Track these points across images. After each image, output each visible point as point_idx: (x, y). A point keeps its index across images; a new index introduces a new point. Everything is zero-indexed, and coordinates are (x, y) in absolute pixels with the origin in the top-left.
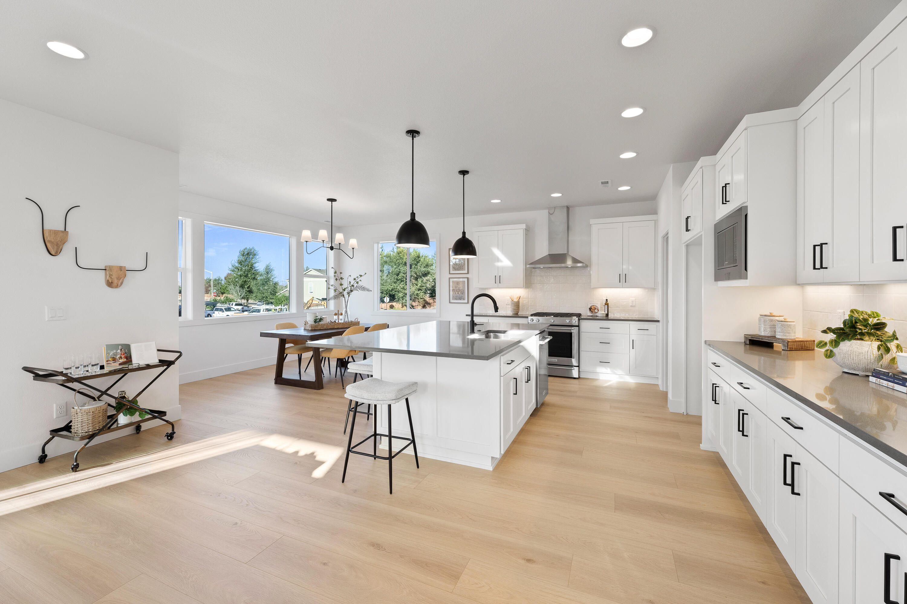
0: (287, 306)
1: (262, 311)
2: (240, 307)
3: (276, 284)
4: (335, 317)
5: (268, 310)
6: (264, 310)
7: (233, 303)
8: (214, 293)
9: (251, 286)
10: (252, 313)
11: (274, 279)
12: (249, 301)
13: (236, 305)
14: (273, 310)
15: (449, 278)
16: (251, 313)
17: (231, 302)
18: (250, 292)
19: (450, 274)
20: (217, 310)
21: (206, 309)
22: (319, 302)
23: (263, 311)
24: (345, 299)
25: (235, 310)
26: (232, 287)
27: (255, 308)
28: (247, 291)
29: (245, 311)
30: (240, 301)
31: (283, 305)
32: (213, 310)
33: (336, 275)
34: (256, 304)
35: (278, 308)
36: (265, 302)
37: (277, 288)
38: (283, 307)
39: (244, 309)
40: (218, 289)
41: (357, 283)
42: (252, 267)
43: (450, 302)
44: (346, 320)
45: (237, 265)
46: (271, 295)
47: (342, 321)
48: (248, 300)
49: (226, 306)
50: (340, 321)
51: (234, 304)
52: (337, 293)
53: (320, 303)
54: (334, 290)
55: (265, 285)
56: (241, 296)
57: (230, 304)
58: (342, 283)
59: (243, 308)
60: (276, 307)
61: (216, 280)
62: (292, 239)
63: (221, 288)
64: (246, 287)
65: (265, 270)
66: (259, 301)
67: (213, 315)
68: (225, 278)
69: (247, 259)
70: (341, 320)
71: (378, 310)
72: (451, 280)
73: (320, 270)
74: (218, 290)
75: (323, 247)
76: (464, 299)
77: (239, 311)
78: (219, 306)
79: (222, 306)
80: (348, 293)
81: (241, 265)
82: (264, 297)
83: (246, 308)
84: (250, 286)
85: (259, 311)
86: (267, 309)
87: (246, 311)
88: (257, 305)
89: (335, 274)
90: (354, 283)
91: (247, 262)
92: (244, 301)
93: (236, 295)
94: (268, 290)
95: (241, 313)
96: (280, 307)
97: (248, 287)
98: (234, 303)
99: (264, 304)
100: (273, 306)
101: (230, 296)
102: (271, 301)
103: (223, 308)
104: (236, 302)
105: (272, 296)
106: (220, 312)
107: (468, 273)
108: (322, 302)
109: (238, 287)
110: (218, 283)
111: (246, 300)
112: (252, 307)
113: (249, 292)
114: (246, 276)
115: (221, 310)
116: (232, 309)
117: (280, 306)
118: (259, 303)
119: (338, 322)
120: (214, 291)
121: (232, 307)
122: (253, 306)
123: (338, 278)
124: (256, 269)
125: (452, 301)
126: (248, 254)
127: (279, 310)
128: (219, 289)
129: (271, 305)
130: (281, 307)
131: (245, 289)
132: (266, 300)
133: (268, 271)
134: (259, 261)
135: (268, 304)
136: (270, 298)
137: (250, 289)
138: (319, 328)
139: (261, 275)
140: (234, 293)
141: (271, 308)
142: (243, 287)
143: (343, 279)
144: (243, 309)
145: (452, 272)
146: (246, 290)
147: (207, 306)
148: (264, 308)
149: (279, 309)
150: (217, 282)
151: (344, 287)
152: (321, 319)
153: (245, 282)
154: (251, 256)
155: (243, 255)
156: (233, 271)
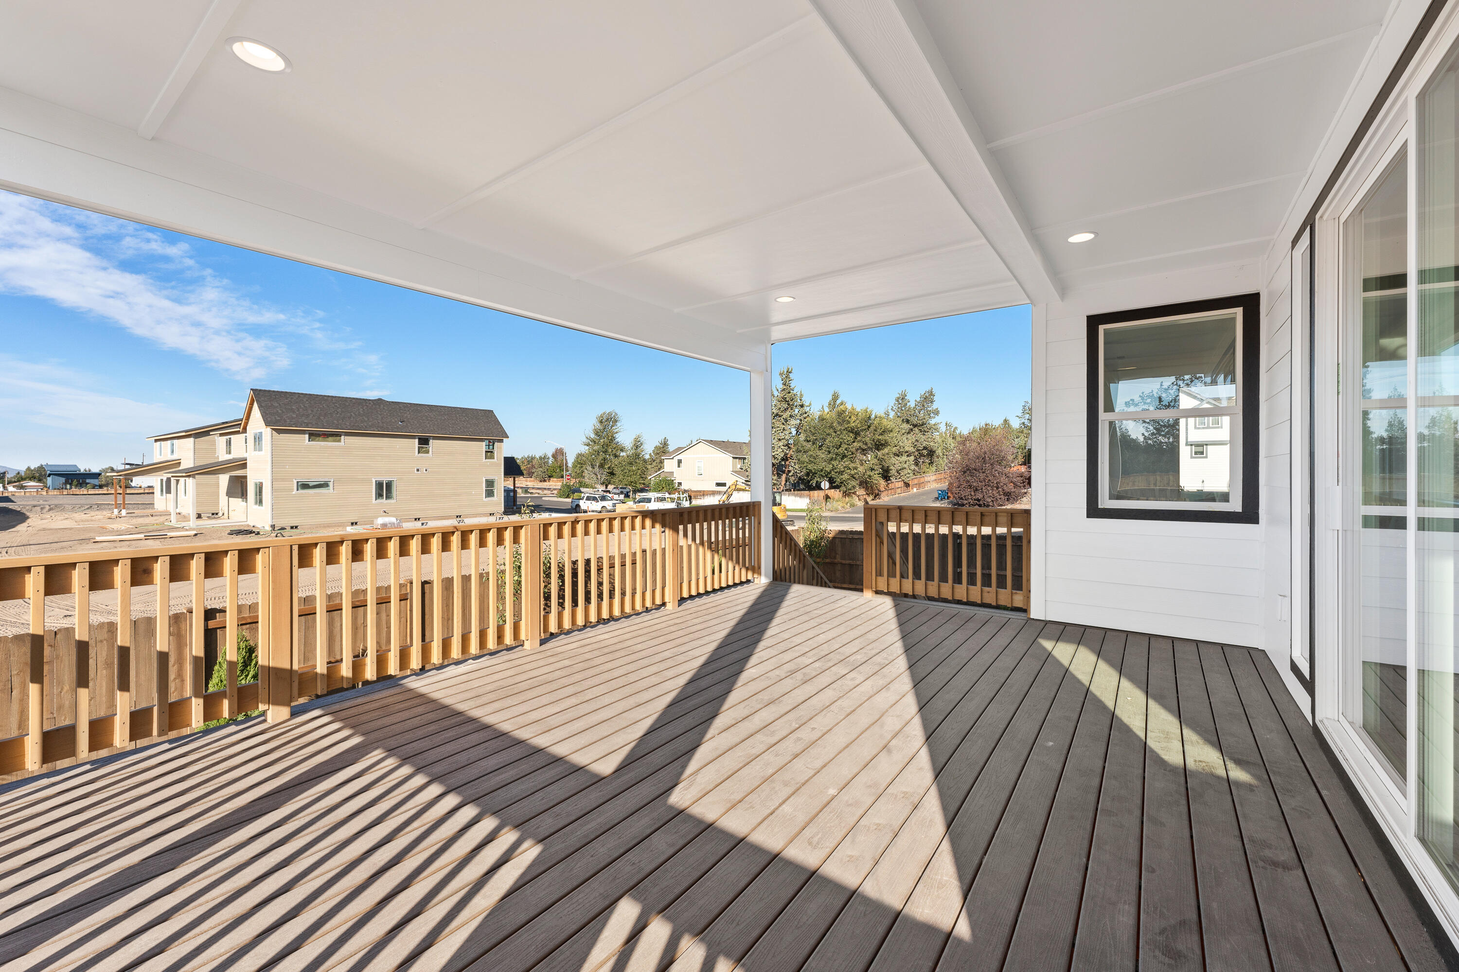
1: (653, 500)
5: (661, 500)
6: (656, 499)
8: (568, 476)
9: (613, 466)
10: (639, 503)
14: (669, 499)
16: (637, 503)
18: (611, 474)
23: (655, 501)
26: (588, 467)
28: (608, 473)
30: (598, 486)
32: (582, 499)
35: (675, 496)
42: (613, 439)
45: (593, 436)
46: (641, 478)
55: (633, 464)
56: (600, 479)
64: (606, 467)
65: (631, 443)
67: (584, 505)
69: (605, 428)
74: (544, 472)
81: (598, 436)
82: (632, 482)
84: (611, 465)
85: (648, 500)
91: (607, 431)
93: (595, 478)
97: (610, 467)
101: (585, 480)
103: (597, 496)
106: (593, 502)
109: (597, 467)
111: (605, 486)
114: (605, 452)
126: (607, 420)
127: (677, 499)
130: (678, 496)
131: (605, 470)
133: (637, 444)
134: (622, 430)
137: (612, 470)
139: (626, 450)
140: (593, 476)
142: (602, 467)
146: (606, 472)
148: (652, 496)
153: (605, 459)
154: (611, 423)
155: (601, 422)
156: (588, 445)
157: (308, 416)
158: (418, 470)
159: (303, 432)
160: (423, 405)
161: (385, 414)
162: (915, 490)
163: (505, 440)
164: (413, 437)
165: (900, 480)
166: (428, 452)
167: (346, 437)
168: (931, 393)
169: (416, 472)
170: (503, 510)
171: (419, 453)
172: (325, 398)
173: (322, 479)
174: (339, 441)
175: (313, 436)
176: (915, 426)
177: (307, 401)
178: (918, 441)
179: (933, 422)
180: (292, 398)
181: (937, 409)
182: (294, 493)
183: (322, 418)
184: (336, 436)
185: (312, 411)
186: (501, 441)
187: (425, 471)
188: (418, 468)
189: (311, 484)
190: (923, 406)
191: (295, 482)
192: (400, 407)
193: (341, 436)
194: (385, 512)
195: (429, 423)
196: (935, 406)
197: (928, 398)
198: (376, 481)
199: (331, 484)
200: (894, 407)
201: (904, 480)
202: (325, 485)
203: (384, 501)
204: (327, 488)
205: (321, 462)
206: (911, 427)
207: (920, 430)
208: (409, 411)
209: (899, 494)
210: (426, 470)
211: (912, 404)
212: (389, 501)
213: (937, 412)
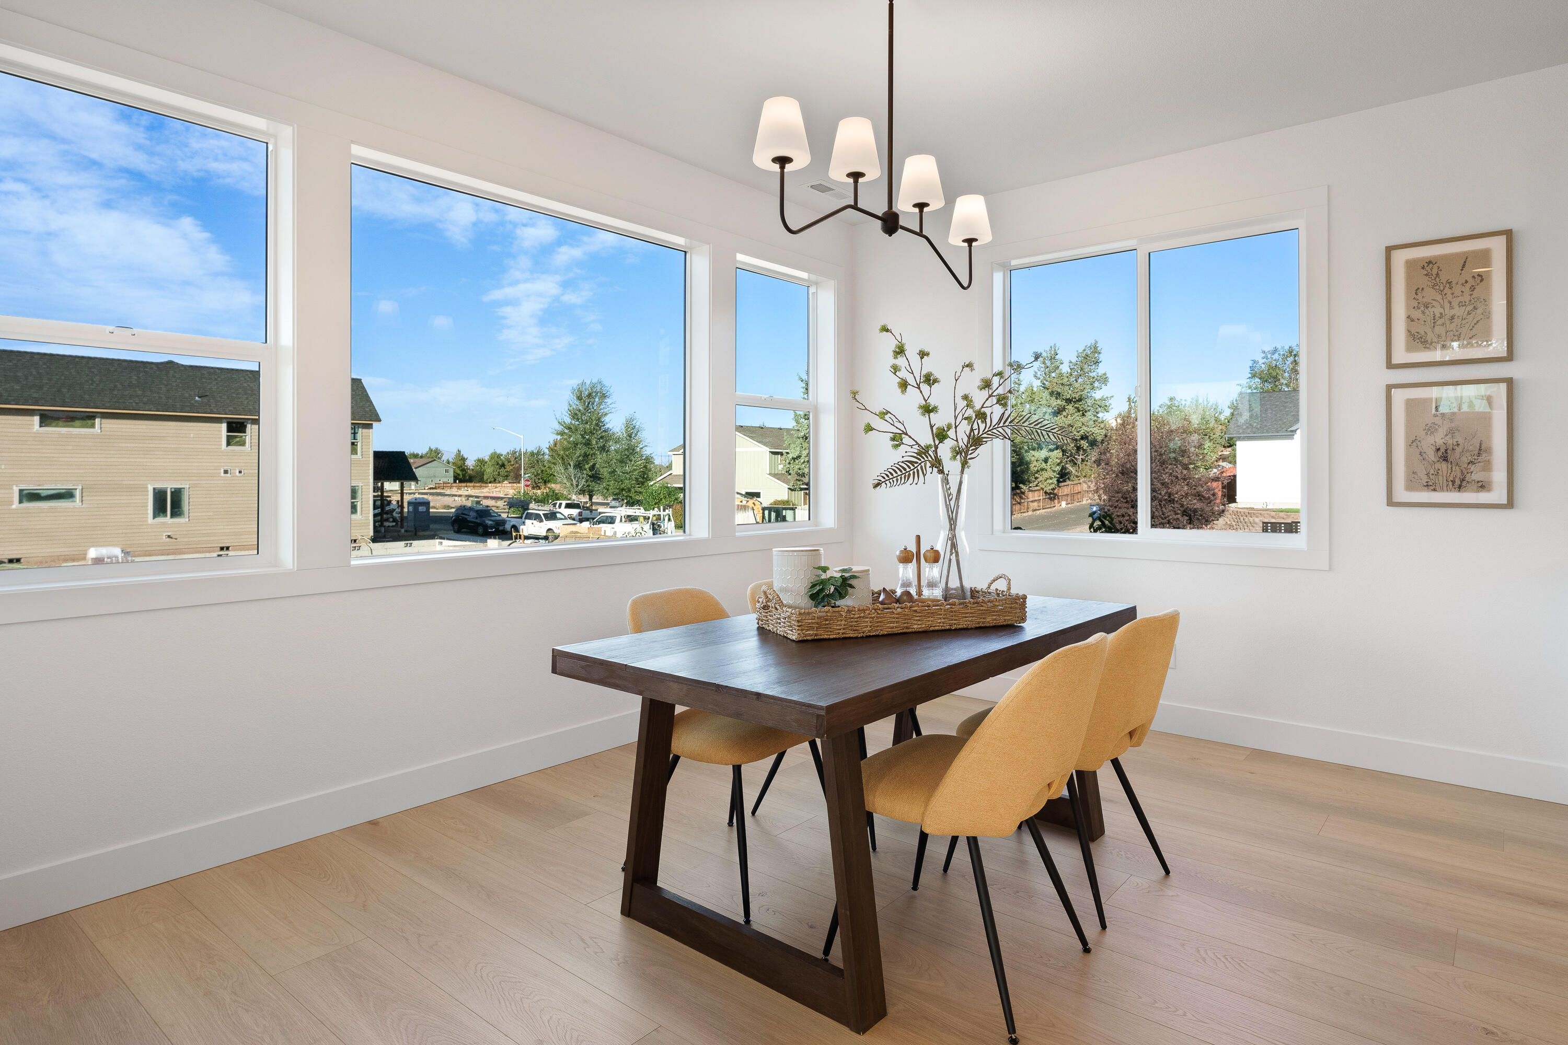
0: (671, 509)
1: (618, 520)
2: (575, 512)
3: (649, 460)
4: (908, 572)
5: (631, 519)
6: (623, 518)
7: (561, 502)
8: (526, 480)
9: (597, 466)
10: (599, 524)
11: (643, 450)
12: (594, 497)
13: (568, 506)
14: (641, 519)
15: (1389, 388)
16: (596, 524)
17: (558, 499)
18: (595, 477)
19: (1390, 365)
20: (529, 516)
21: (509, 516)
22: (741, 502)
23: (621, 521)
24: (946, 481)
25: (565, 519)
26: (559, 468)
27: (604, 513)
28: (590, 476)
29: (584, 521)
30: (574, 497)
31: (662, 508)
32: (521, 518)
33: (901, 361)
34: (608, 504)
35: (651, 513)
36: (625, 501)
37: (650, 470)
38: (662, 513)
39: (583, 516)
40: (537, 473)
41: (998, 402)
42: (599, 423)
43: (1391, 503)
44: (954, 583)
45: (568, 420)
46: (638, 484)
47: (938, 593)
48: (591, 498)
49: (547, 508)
50: (926, 593)
51: (563, 505)
52: (905, 452)
53: (744, 503)
54: (893, 439)
55: (625, 463)
56: (577, 486)
57: (555, 505)
58: (932, 402)
59: (582, 512)
60: (647, 512)
61: (532, 454)
62: (693, 256)
63: (542, 471)
64: (587, 466)
65: (624, 429)
66: (614, 499)
67: (522, 527)
68: (550, 449)
69: (588, 406)
70: (931, 585)
71: (1004, 532)
72: (1399, 396)
73: (742, 427)
74: (537, 475)
75: (855, 207)
76: (1483, 486)
77: (574, 519)
78: (534, 508)
79: (540, 508)
80: (957, 452)
81: (578, 419)
82: (623, 490)
83: (586, 514)
84: (594, 464)
85: (611, 520)
86: (629, 516)
87: (587, 520)
88: (611, 507)
89: (896, 358)
90: (988, 404)
91: (590, 413)
92: (584, 499)
93: (568, 484)
94: (633, 475)
95: (576, 524)
96: (656, 512)
97: (593, 467)
98: (564, 503)
99: (624, 506)
100: (642, 510)
101: (556, 487)
102: (638, 498)
103: (541, 513)
104: (569, 500)
105: (639, 487)
106: (535, 522)
107: (1509, 357)
108: (748, 501)
109: (572, 467)
110: (538, 462)
111: (588, 496)
112: (599, 511)
113: (592, 479)
114: (588, 444)
115: (537, 517)
116: (559, 515)
117: (656, 509)
118: (614, 503)
119: (920, 593)
120: (527, 475)
121: (558, 510)
122: (601, 509)
123: (911, 380)
124: (607, 426)
125: (1402, 495)
126: (590, 395)
127: (655, 518)
128: (539, 473)
129: (638, 507)
130: (659, 513)
131: (585, 472)
132: (627, 496)
133: (631, 431)
134: (613, 410)
135: (631, 504)
136: (636, 492)
137: (596, 471)
138: (838, 629)
139: (617, 441)
140: (565, 481)
141: (637, 514)
142: (581, 467)
143: (936, 381)
144: (581, 516)
145: (1400, 356)
146: (587, 475)
147: (510, 507)
148: (623, 514)
149: (655, 516)
150: (535, 457)
151: (940, 420)
152: (845, 585)
153: (586, 455)
154: (597, 400)
155: (579, 398)
156: (562, 434)
157: (41, 387)
158: (226, 472)
159: (30, 413)
160: (242, 370)
161: (174, 384)
162: (1064, 504)
163: (375, 424)
164: (219, 420)
165: (1038, 488)
166: (243, 443)
167: (104, 421)
168: (1095, 350)
169: (222, 474)
170: (371, 533)
171: (228, 444)
172: (77, 360)
173: (62, 486)
174: (93, 426)
175: (46, 419)
176: (1069, 401)
177: (44, 364)
178: (1072, 426)
179: (1098, 395)
180: (19, 360)
181: (1105, 374)
182: (14, 507)
183: (65, 390)
184: (89, 418)
185: (50, 380)
186: (369, 426)
187: (237, 474)
188: (226, 468)
189: (44, 493)
190: (1082, 369)
191: (16, 490)
192: (202, 374)
193: (95, 420)
194: (169, 537)
195: (247, 398)
196: (1101, 369)
197: (1090, 357)
198: (154, 489)
199: (78, 494)
200: (1039, 373)
201: (1042, 489)
202: (67, 495)
203: (167, 519)
204: (71, 500)
205: (61, 459)
206: (1064, 403)
207: (1076, 408)
208: (216, 379)
209: (1034, 510)
210: (240, 472)
211: (1065, 369)
212: (176, 520)
213: (1104, 380)
